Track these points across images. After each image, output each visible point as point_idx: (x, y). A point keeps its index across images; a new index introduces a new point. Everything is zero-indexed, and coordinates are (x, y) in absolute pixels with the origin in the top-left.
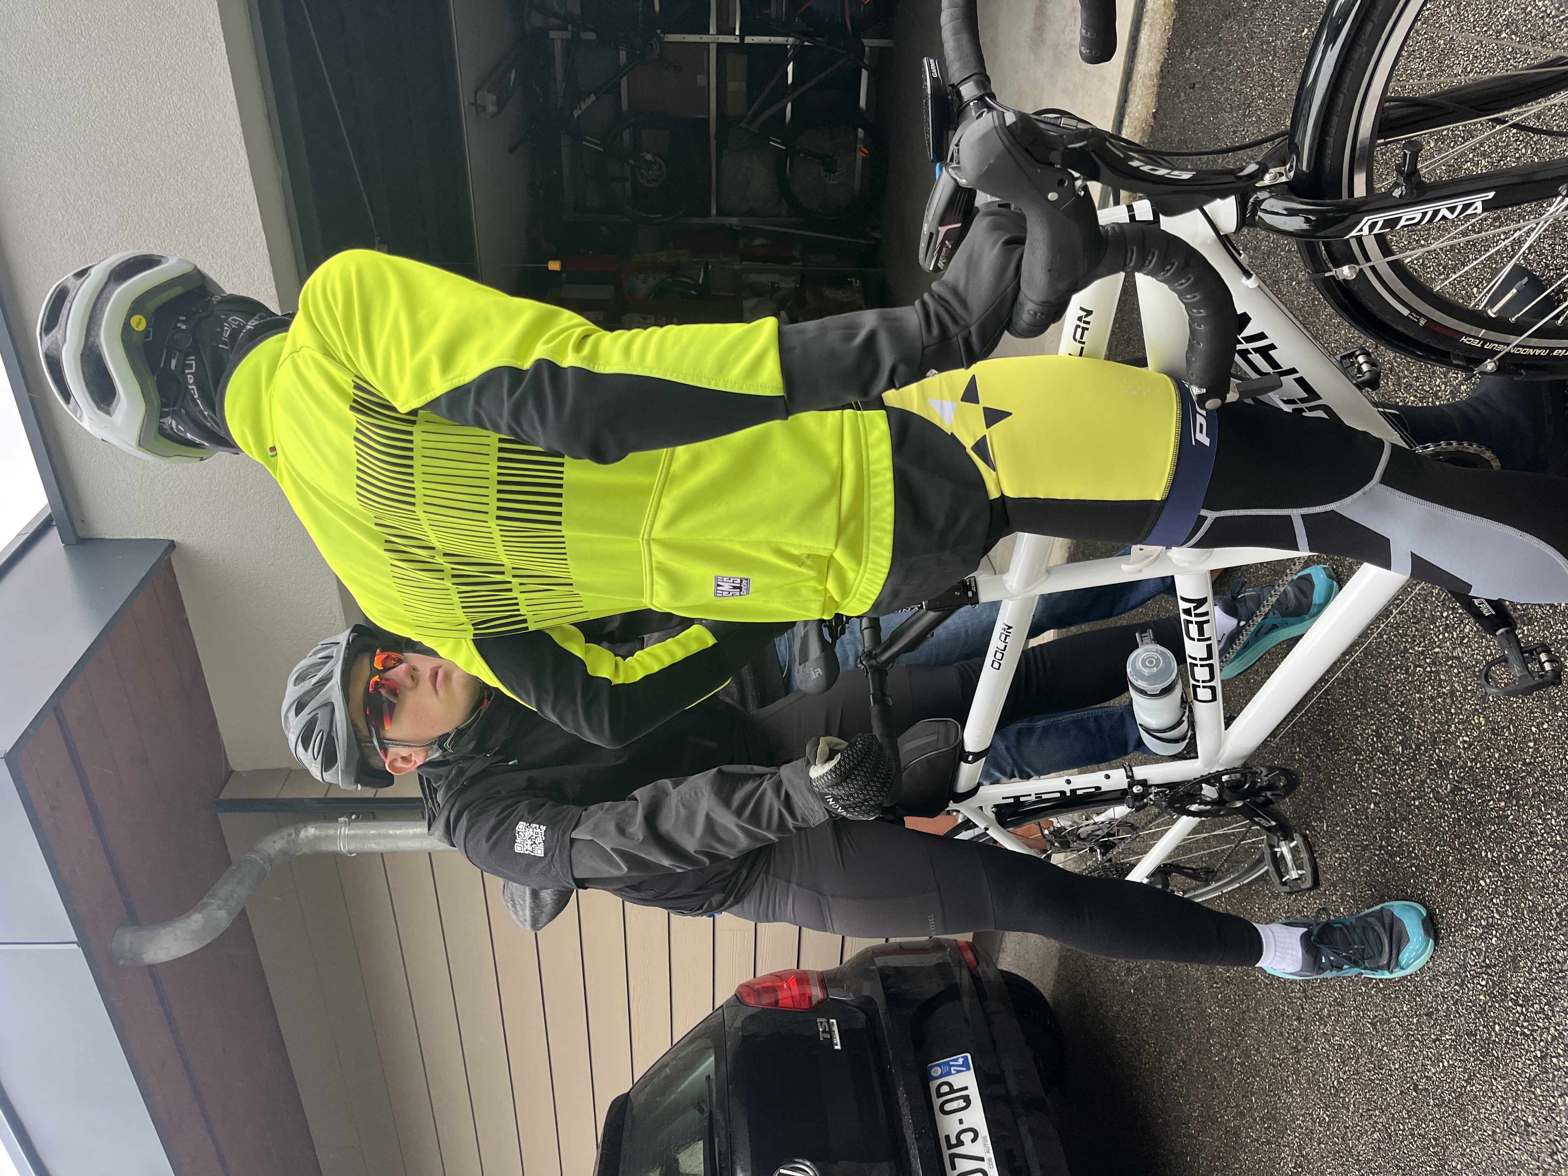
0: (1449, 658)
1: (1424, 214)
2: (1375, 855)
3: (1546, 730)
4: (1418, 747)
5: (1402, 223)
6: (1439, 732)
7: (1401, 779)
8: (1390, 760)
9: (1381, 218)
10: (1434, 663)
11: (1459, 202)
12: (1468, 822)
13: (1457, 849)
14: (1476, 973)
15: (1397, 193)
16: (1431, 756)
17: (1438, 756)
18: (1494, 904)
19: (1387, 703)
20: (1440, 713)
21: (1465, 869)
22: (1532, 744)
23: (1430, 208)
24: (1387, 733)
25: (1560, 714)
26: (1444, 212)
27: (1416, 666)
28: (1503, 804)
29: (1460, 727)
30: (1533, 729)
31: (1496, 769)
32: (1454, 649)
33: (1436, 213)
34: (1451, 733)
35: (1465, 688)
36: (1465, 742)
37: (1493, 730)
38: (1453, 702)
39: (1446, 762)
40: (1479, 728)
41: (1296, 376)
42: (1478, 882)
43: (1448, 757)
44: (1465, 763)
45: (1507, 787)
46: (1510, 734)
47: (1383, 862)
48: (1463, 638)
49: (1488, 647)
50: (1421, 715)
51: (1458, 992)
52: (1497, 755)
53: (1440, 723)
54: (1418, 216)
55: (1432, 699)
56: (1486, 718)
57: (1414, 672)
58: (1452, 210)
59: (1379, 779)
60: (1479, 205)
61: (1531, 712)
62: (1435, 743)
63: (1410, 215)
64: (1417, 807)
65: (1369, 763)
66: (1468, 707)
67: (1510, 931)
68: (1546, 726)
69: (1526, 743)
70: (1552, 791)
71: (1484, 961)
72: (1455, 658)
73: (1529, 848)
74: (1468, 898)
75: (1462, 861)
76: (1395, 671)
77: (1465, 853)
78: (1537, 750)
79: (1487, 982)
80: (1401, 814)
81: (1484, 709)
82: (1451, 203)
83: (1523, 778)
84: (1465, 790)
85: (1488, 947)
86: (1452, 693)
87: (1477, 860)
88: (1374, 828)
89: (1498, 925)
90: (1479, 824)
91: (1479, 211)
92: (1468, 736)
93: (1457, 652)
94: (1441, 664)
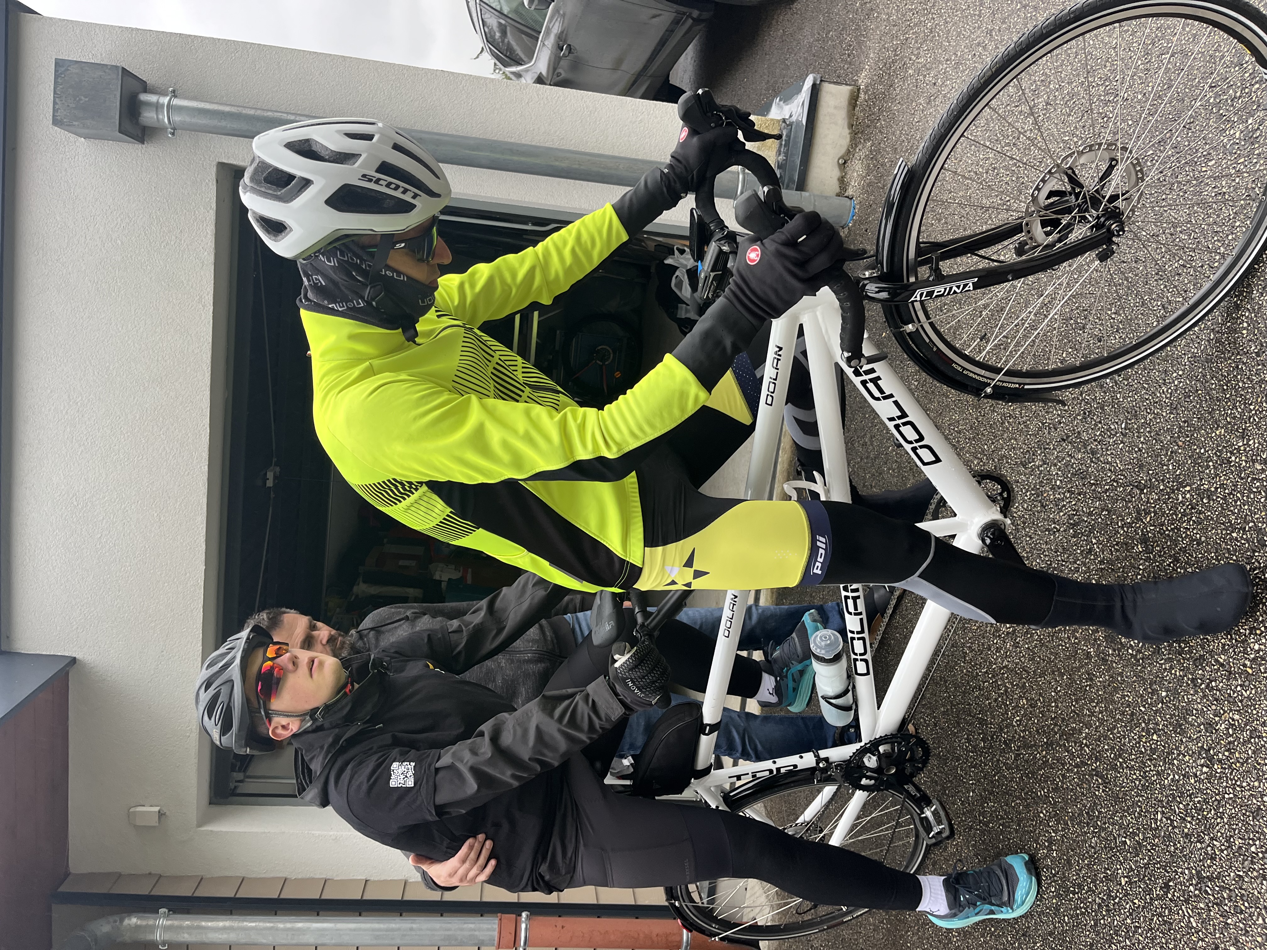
0: (1001, 669)
1: (945, 289)
2: (977, 829)
3: (1060, 691)
4: (992, 738)
5: (935, 294)
6: (1003, 720)
7: (985, 765)
8: (977, 755)
9: (925, 291)
10: (993, 676)
11: (962, 284)
12: (1027, 776)
13: (1024, 799)
14: (1048, 884)
15: (931, 279)
16: (1000, 740)
17: (1004, 738)
18: (1051, 827)
19: (971, 716)
20: (1001, 708)
21: (1031, 811)
22: (1053, 704)
23: (948, 286)
24: (973, 737)
25: (1065, 677)
26: (955, 288)
27: (984, 683)
28: (1044, 753)
29: (1014, 712)
30: (1053, 694)
31: (1037, 731)
32: (1003, 661)
33: (951, 288)
34: (1009, 719)
35: (1012, 684)
36: (1017, 721)
37: (1030, 705)
38: (1007, 697)
39: (1009, 740)
40: (1023, 708)
41: (893, 399)
42: (1039, 816)
43: (1009, 736)
44: (1020, 735)
45: (1045, 740)
46: (1041, 703)
47: (983, 832)
48: (1007, 652)
49: (1020, 653)
50: (991, 714)
51: (1039, 906)
52: (1036, 721)
53: (1003, 715)
54: (943, 290)
55: (996, 700)
56: (1026, 699)
57: (984, 687)
58: (958, 287)
59: (973, 772)
60: (971, 284)
61: (1050, 683)
62: (1001, 730)
63: (939, 289)
64: (997, 781)
65: (965, 763)
66: (1016, 696)
67: (1063, 841)
68: (1059, 689)
69: (1050, 705)
70: (1069, 730)
71: (1051, 873)
72: (1004, 667)
73: (1064, 776)
74: (1035, 831)
75: (1027, 806)
76: (973, 691)
77: (1029, 799)
78: (1057, 707)
79: (1055, 888)
80: (988, 791)
81: (1024, 694)
82: (958, 283)
83: (1052, 729)
84: (1022, 754)
85: (1051, 861)
86: (1006, 691)
87: (1037, 800)
88: (974, 810)
89: (1054, 841)
90: (1033, 773)
91: (971, 288)
92: (1018, 716)
93: (1005, 663)
94: (997, 675)
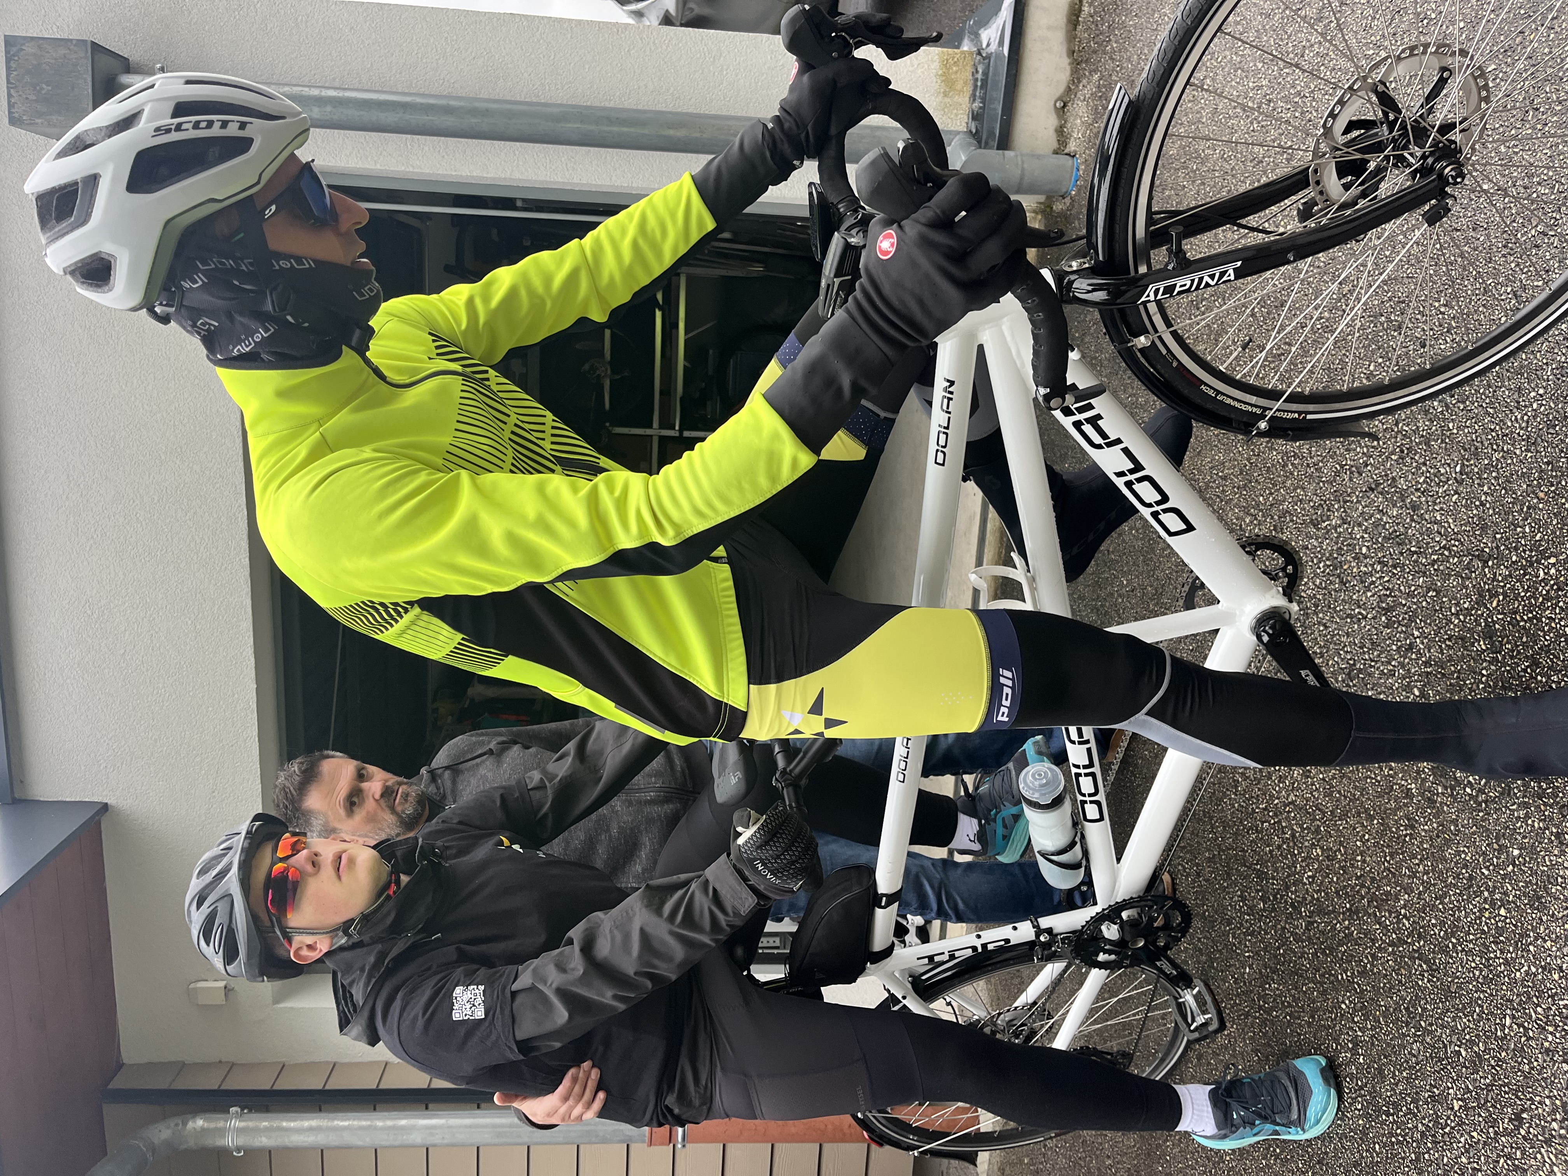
0: (1286, 805)
2: (1256, 1018)
3: (1368, 840)
4: (1275, 898)
5: (1178, 289)
6: (1289, 875)
7: (1266, 933)
8: (1255, 919)
9: (1162, 285)
10: (1276, 815)
11: (1217, 271)
12: (1324, 953)
13: (1319, 982)
14: (1352, 1099)
15: (1170, 267)
16: (1286, 902)
17: (1291, 899)
18: (1356, 1023)
19: (1246, 866)
20: (1287, 858)
21: (1328, 999)
22: (1359, 858)
23: (1196, 276)
24: (1249, 894)
25: (1375, 822)
26: (1207, 279)
27: (1263, 823)
28: (1347, 923)
29: (1304, 864)
30: (1358, 843)
31: (1337, 892)
32: (1288, 795)
33: (1201, 279)
34: (1298, 874)
35: (1301, 826)
36: (1309, 877)
37: (1328, 857)
38: (1295, 843)
39: (1298, 902)
40: (1318, 860)
41: (1122, 446)
42: (1340, 1007)
43: (1299, 897)
44: (1313, 897)
45: (1348, 905)
46: (1342, 855)
47: (1264, 1022)
48: (1294, 784)
49: (1312, 784)
50: (1273, 866)
51: (1340, 1126)
52: (1335, 879)
53: (1289, 867)
55: (1279, 847)
56: (1322, 848)
57: (1262, 828)
58: (1212, 277)
59: (1249, 941)
60: (1231, 272)
61: (1355, 829)
62: (1287, 888)
63: (1183, 282)
64: (1283, 955)
65: (1239, 929)
66: (1306, 844)
67: (1373, 1044)
68: (1367, 837)
69: (1354, 859)
70: (1381, 894)
71: (1357, 1084)
72: (1290, 803)
73: (1373, 956)
74: (1335, 1026)
75: (1324, 993)
76: (1248, 832)
77: (1325, 983)
78: (1364, 861)
79: (1363, 1105)
80: (1271, 968)
81: (1318, 841)
82: (1211, 271)
83: (1358, 892)
84: (1316, 922)
85: (1357, 1069)
86: (1293, 835)
87: (1337, 985)
88: (1251, 992)
89: (1361, 1042)
90: (1331, 950)
91: (1232, 277)
92: (1310, 870)
93: (1292, 797)
94: (1281, 813)
